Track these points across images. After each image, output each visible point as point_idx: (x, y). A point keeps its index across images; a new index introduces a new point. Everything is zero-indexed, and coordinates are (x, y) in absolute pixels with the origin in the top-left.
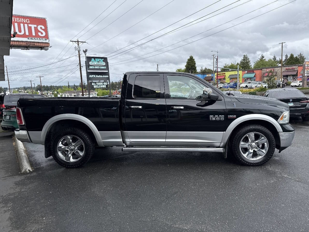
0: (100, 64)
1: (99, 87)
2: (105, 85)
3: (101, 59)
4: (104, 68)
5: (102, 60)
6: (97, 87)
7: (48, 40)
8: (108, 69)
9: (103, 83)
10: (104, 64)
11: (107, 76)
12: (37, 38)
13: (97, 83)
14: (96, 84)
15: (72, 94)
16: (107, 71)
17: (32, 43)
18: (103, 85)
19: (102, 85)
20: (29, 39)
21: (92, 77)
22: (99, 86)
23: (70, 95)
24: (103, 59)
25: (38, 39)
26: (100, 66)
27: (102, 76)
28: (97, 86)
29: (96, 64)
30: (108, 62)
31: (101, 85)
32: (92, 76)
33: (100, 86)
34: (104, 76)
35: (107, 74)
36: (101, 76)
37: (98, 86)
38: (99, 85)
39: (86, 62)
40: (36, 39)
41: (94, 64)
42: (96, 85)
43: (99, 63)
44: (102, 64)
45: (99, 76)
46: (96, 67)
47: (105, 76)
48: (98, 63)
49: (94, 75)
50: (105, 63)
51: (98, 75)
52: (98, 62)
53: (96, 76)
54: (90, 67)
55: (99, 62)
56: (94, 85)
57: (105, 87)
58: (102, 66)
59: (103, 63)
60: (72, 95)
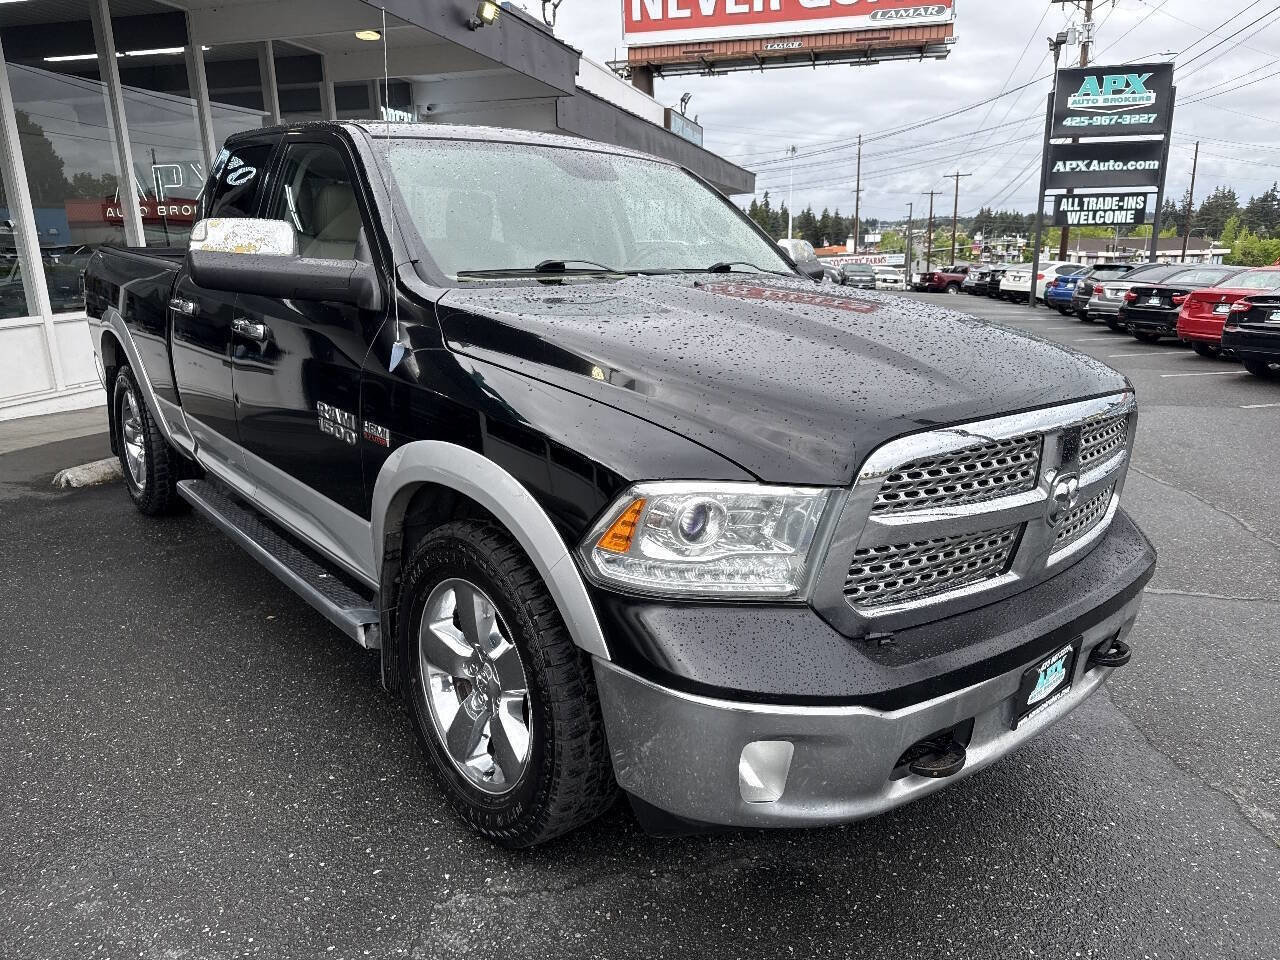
0: (1127, 99)
1: (1094, 218)
2: (1129, 212)
3: (1133, 78)
4: (1143, 119)
5: (1137, 81)
6: (1082, 222)
7: (948, 11)
8: (1165, 123)
9: (1122, 200)
10: (1150, 98)
11: (1154, 165)
12: (906, 11)
13: (1086, 200)
14: (1081, 204)
15: (1100, 254)
16: (1160, 137)
17: (876, 35)
18: (1121, 208)
19: (1114, 211)
20: (874, 17)
21: (1068, 169)
22: (1098, 214)
23: (1089, 257)
24: (1146, 76)
25: (911, 11)
26: (1120, 115)
27: (1121, 164)
28: (1083, 213)
29: (1100, 104)
30: (1173, 91)
31: (1105, 211)
32: (1071, 165)
33: (1102, 214)
34: (1131, 165)
35: (1158, 151)
36: (1119, 166)
37: (1091, 214)
38: (1095, 212)
39: (1051, 96)
40: (901, 16)
41: (1091, 104)
42: (1082, 210)
43: (1123, 96)
44: (1134, 99)
45: (1104, 167)
46: (1098, 121)
47: (1141, 165)
48: (1114, 96)
49: (1080, 163)
50: (1153, 95)
51: (1103, 159)
52: (1116, 92)
53: (1088, 166)
54: (1068, 122)
55: (1120, 92)
56: (1070, 208)
57: (1129, 221)
58: (1130, 113)
59: (1145, 95)
60: (1097, 258)
